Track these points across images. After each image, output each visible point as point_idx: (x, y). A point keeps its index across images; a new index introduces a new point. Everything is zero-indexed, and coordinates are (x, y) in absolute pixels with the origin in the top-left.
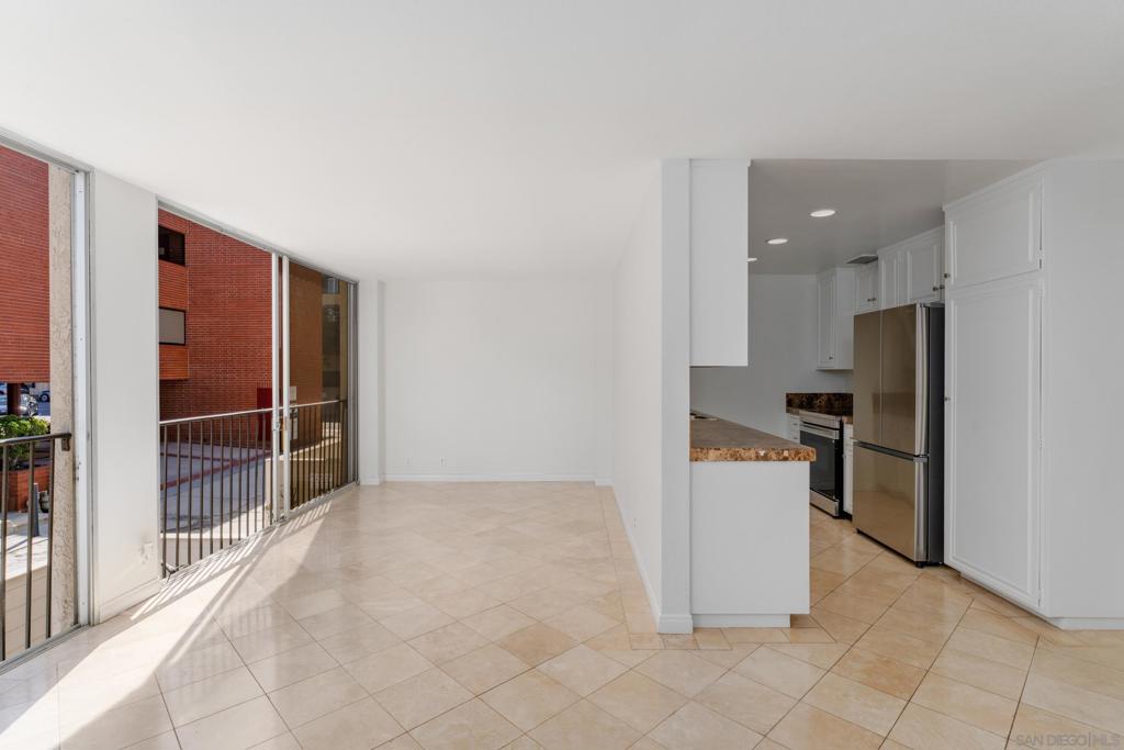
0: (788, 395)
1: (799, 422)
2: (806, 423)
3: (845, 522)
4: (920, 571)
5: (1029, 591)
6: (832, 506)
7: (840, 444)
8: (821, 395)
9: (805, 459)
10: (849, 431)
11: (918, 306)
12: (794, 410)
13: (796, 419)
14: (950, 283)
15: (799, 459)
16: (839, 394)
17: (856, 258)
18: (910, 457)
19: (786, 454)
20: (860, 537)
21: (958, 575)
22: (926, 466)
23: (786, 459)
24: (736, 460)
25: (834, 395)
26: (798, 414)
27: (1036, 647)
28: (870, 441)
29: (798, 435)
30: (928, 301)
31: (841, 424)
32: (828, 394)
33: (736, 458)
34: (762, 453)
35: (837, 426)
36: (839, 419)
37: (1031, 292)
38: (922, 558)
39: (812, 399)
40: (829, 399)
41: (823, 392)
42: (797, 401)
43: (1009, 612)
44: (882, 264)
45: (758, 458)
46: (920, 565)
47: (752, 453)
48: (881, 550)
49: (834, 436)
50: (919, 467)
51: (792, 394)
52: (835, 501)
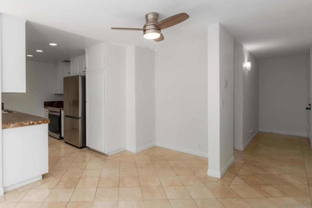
0: (44, 102)
1: (48, 111)
2: (50, 111)
3: (62, 140)
4: (80, 150)
5: (103, 149)
6: (58, 136)
7: (60, 116)
8: (55, 102)
9: (46, 123)
10: (62, 112)
11: (79, 76)
12: (47, 107)
13: (47, 110)
14: (87, 70)
15: (45, 123)
16: (61, 101)
17: (64, 60)
18: (78, 118)
19: (40, 122)
20: (66, 144)
21: (89, 149)
22: (82, 120)
23: (40, 123)
24: (22, 126)
25: (59, 101)
26: (48, 108)
27: (104, 162)
28: (68, 115)
29: (48, 115)
30: (82, 75)
32: (57, 101)
33: (22, 125)
34: (31, 123)
35: (59, 111)
36: (60, 109)
37: (103, 74)
38: (81, 146)
39: (52, 103)
40: (58, 103)
42: (47, 104)
43: (99, 155)
44: (71, 63)
46: (80, 148)
47: (28, 123)
48: (71, 146)
49: (58, 114)
50: (80, 121)
51: (46, 102)
52: (59, 134)
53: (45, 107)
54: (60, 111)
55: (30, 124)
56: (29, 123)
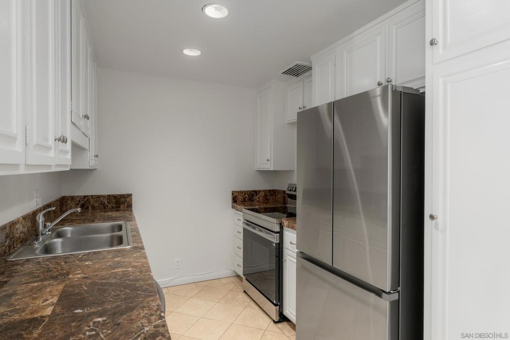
1: (242, 220)
2: (249, 222)
7: (280, 247)
8: (260, 191)
10: (290, 237)
12: (239, 207)
13: (240, 216)
17: (290, 67)
25: (270, 191)
26: (241, 211)
29: (242, 232)
31: (282, 227)
32: (265, 191)
35: (277, 229)
36: (278, 220)
39: (253, 195)
40: (266, 195)
41: (261, 189)
42: (240, 198)
49: (274, 239)
51: (236, 192)
52: (276, 305)
53: (233, 207)
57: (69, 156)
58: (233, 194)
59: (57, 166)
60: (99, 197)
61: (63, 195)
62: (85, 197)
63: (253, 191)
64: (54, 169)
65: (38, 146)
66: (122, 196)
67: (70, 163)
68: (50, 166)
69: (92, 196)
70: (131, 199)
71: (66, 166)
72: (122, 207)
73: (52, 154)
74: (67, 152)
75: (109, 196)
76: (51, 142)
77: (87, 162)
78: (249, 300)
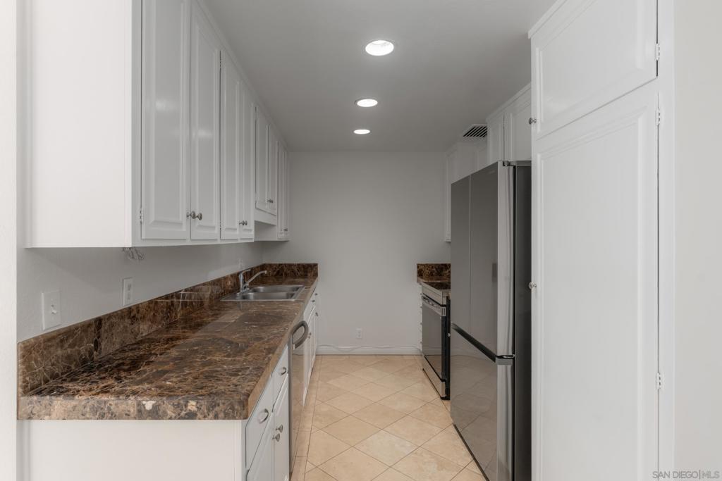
0: (418, 266)
2: (425, 296)
6: (439, 385)
7: (447, 322)
9: (227, 416)
15: (216, 417)
17: (469, 129)
22: (513, 370)
23: (191, 416)
24: (102, 417)
31: (448, 301)
33: (102, 413)
34: (149, 405)
35: (444, 301)
36: (446, 295)
39: (442, 269)
42: (427, 271)
45: (141, 414)
47: (131, 405)
49: (441, 312)
50: (503, 372)
51: (422, 265)
52: (442, 380)
53: (418, 281)
54: (445, 303)
55: (139, 411)
56: (139, 404)
57: (253, 233)
58: (418, 267)
59: (242, 239)
60: (290, 265)
61: (264, 263)
62: (280, 265)
63: (442, 265)
64: (239, 241)
65: (228, 229)
66: (309, 265)
67: (253, 237)
68: (237, 240)
69: (285, 264)
70: (317, 269)
71: (251, 239)
72: (309, 275)
73: (237, 232)
74: (251, 230)
75: (298, 265)
76: (237, 225)
77: (276, 235)
78: (425, 377)
